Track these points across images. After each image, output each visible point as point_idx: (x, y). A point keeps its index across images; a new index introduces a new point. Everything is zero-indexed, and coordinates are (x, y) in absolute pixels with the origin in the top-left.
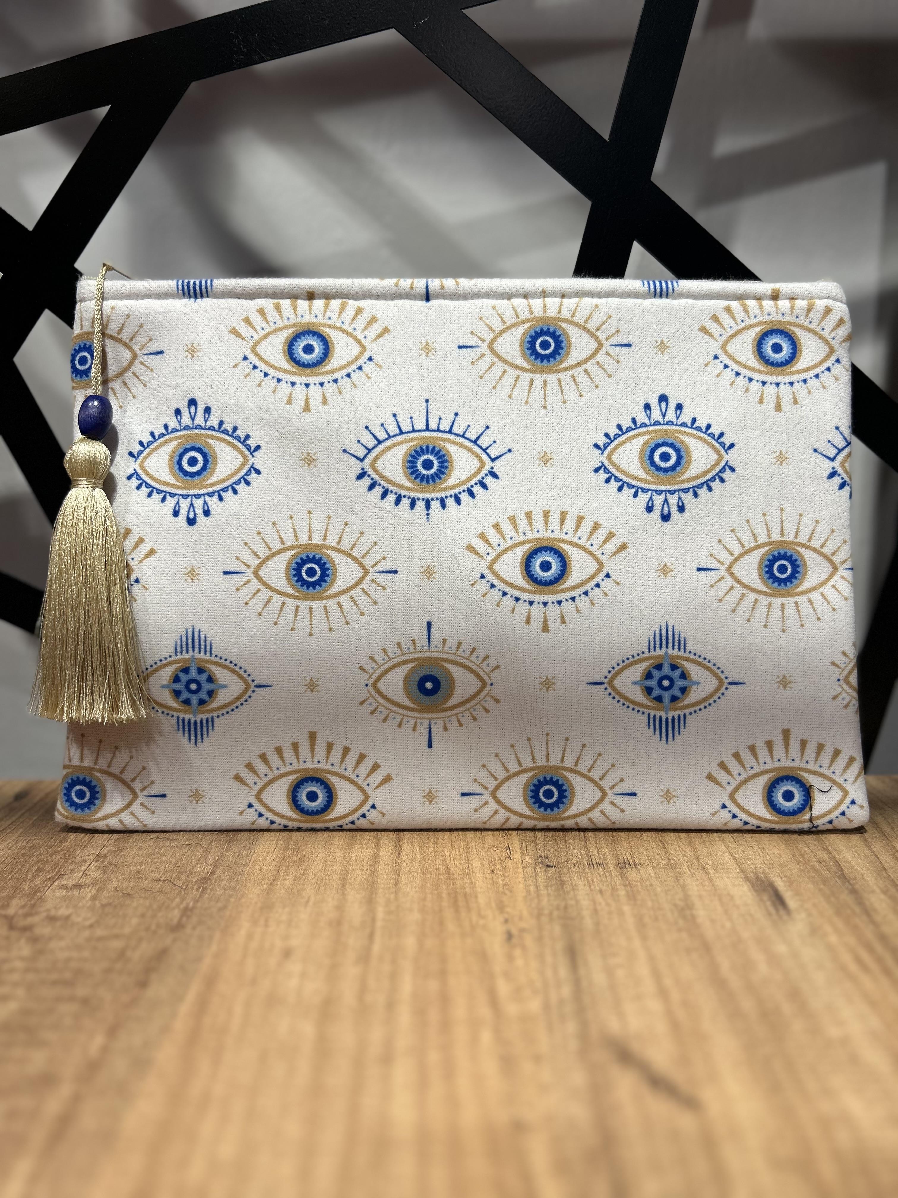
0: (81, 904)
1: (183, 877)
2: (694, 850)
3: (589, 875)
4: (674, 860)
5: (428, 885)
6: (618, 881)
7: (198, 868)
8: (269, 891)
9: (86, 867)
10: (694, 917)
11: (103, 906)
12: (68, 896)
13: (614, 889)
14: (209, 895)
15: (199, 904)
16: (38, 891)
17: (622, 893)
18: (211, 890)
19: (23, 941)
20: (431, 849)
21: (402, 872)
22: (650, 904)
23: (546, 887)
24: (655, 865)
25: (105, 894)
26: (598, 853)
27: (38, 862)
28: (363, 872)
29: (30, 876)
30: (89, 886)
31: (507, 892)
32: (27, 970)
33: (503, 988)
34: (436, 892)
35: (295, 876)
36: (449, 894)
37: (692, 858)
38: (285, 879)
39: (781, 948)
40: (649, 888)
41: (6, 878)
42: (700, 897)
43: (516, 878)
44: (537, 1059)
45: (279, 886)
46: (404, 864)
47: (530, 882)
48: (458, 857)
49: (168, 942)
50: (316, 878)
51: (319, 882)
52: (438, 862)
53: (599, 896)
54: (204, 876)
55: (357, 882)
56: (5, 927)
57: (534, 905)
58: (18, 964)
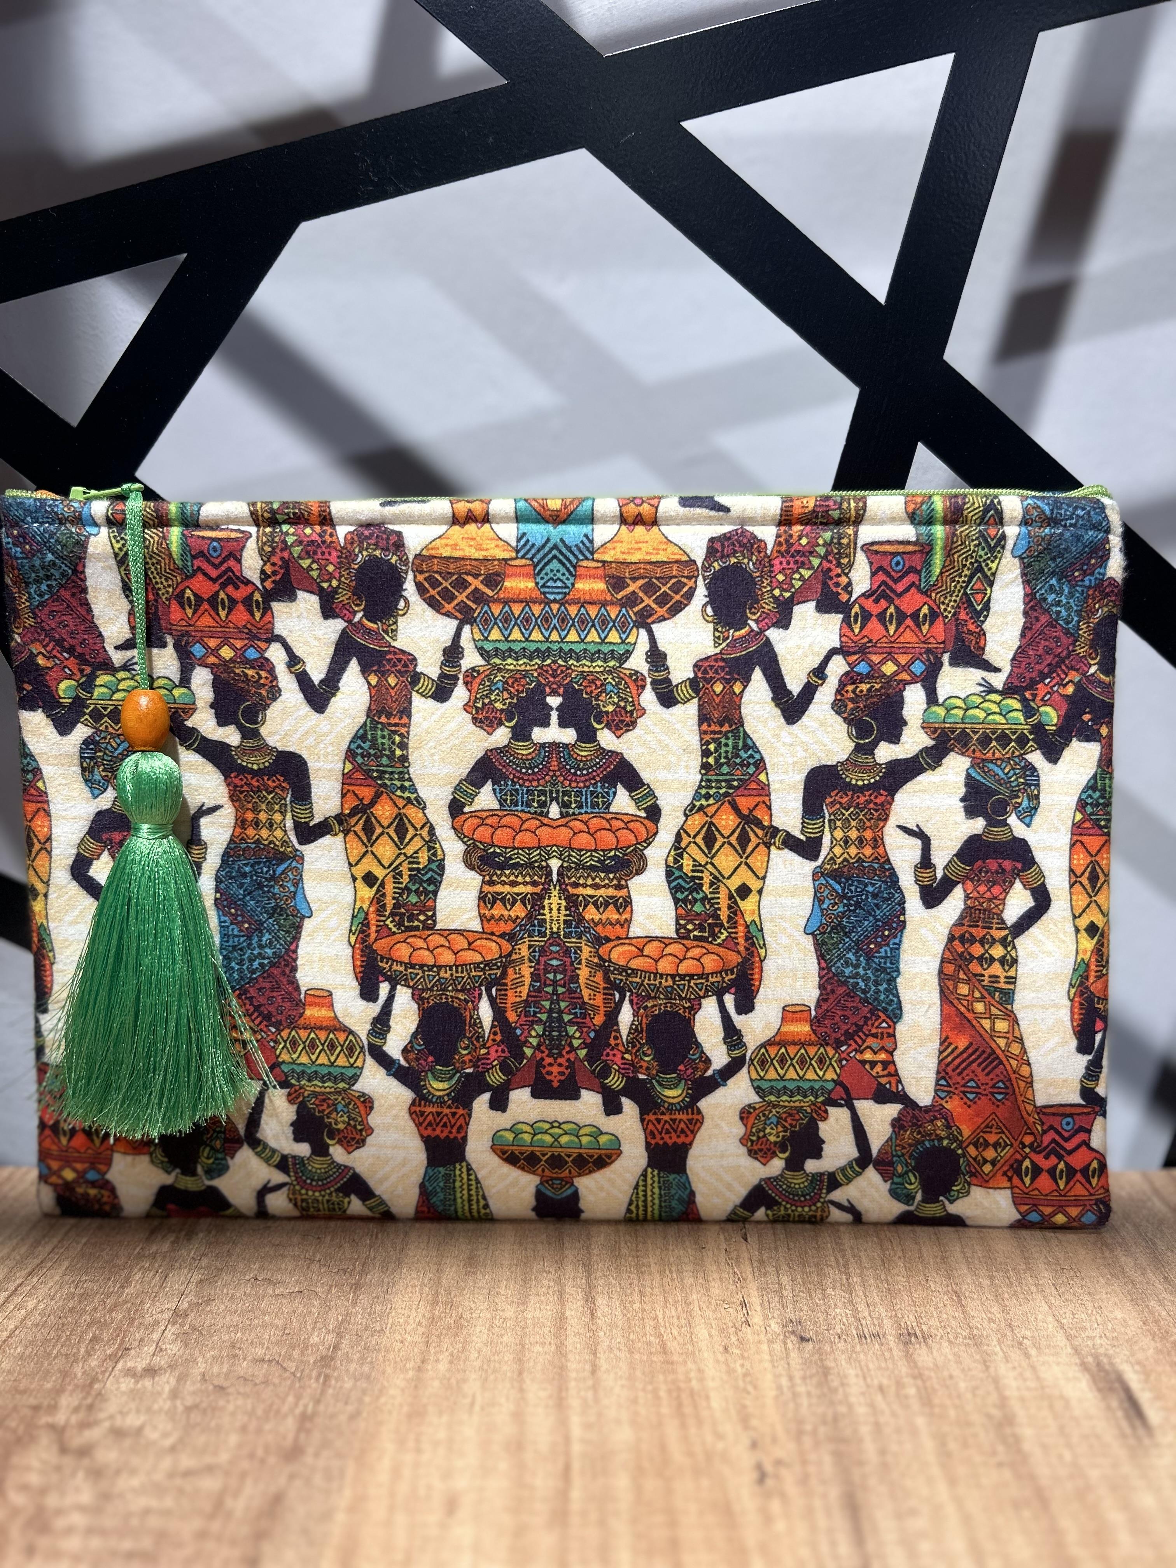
0: (156, 1407)
1: (296, 1354)
2: (1004, 1309)
3: (862, 1355)
4: (977, 1328)
5: (638, 1373)
6: (903, 1368)
7: (315, 1339)
8: (417, 1384)
9: (159, 1335)
10: (1017, 1441)
11: (189, 1409)
12: (138, 1390)
13: (899, 1385)
14: (334, 1388)
15: (321, 1408)
16: (94, 1380)
17: (912, 1391)
18: (337, 1380)
19: (80, 1476)
20: (636, 1306)
21: (600, 1349)
22: (952, 1413)
23: (804, 1378)
24: (951, 1336)
25: (189, 1387)
26: (870, 1315)
27: (93, 1323)
28: (546, 1349)
29: (82, 1350)
30: (166, 1371)
31: (750, 1388)
32: (89, 1531)
34: (650, 1387)
35: (452, 1354)
36: (669, 1391)
37: (1003, 1325)
38: (437, 1361)
39: (1147, 1501)
40: (948, 1382)
41: (49, 1354)
42: (1022, 1399)
43: (761, 1361)
45: (431, 1373)
46: (601, 1334)
47: (780, 1370)
48: (675, 1320)
49: (282, 1481)
50: (481, 1358)
51: (485, 1367)
52: (648, 1330)
53: (879, 1398)
54: (324, 1352)
55: (539, 1367)
56: (55, 1449)
57: (790, 1415)
58: (77, 1519)
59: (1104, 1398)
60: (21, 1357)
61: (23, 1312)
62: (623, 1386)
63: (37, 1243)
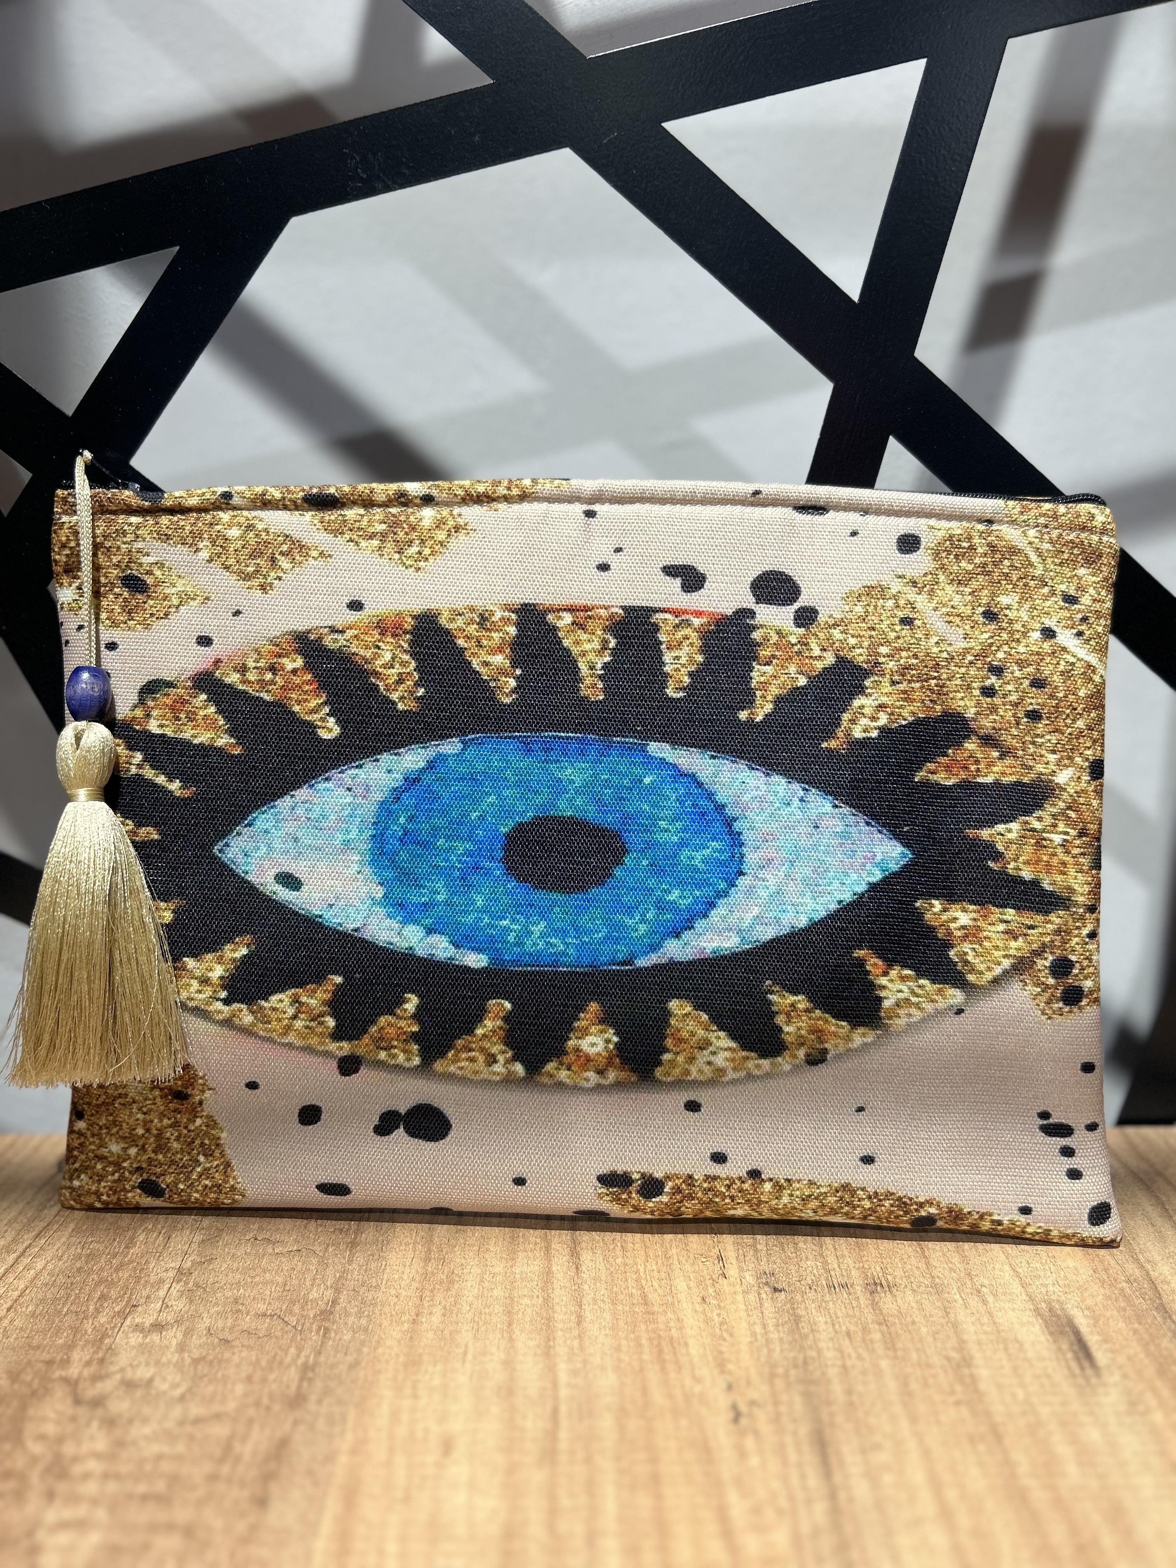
0: (164, 1360)
1: (296, 1309)
2: (965, 1259)
3: (831, 1303)
4: (938, 1277)
5: (621, 1324)
6: (869, 1315)
7: (314, 1295)
8: (412, 1335)
9: (165, 1293)
10: (974, 1381)
11: (196, 1362)
12: (147, 1344)
13: (865, 1330)
14: (334, 1341)
15: (322, 1359)
16: (104, 1335)
17: (877, 1336)
18: (336, 1334)
19: (95, 1424)
20: (619, 1261)
21: (585, 1301)
22: (914, 1356)
23: (777, 1326)
24: (914, 1286)
25: (195, 1341)
26: (839, 1267)
27: (100, 1283)
28: (533, 1302)
29: (91, 1308)
30: (172, 1327)
31: (726, 1335)
32: (106, 1476)
33: (737, 1507)
34: (632, 1336)
35: (445, 1308)
36: (650, 1340)
37: (962, 1275)
38: (431, 1313)
39: (1094, 1435)
40: (910, 1328)
41: (60, 1312)
42: (979, 1343)
43: (736, 1310)
45: (425, 1325)
46: (586, 1287)
47: (754, 1318)
48: (656, 1273)
49: (287, 1426)
50: (472, 1311)
51: (476, 1319)
52: (631, 1283)
53: (847, 1342)
54: (323, 1307)
55: (528, 1319)
56: (69, 1400)
57: (763, 1359)
58: (94, 1466)
59: (1055, 1341)
60: (33, 1315)
61: (32, 1272)
62: (606, 1335)
63: (42, 1207)
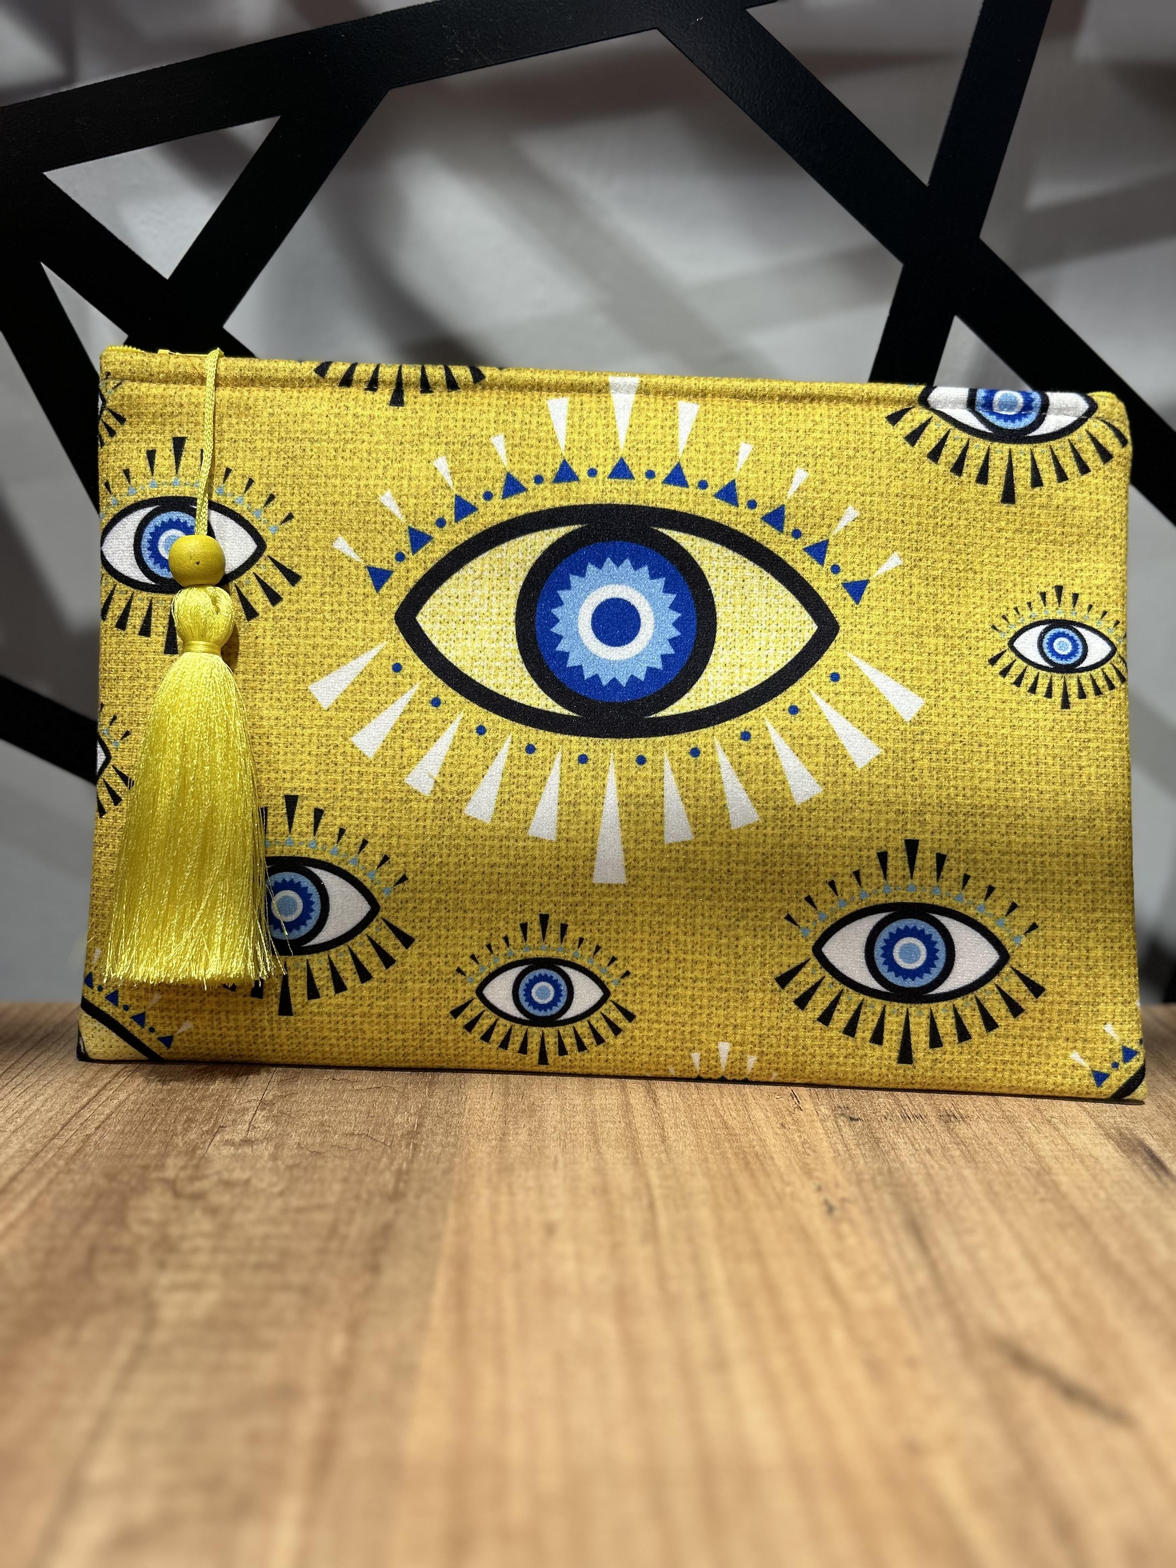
0: (259, 1165)
1: (383, 1130)
4: (1008, 1111)
5: (705, 1142)
6: (946, 1138)
7: (399, 1119)
8: (501, 1149)
9: (250, 1117)
10: (1056, 1185)
11: (290, 1168)
12: (239, 1154)
13: (944, 1148)
14: (424, 1153)
15: (415, 1166)
16: (196, 1148)
17: (958, 1153)
18: (426, 1147)
19: (198, 1214)
20: (695, 1096)
21: (666, 1125)
22: (995, 1166)
23: (858, 1145)
24: (986, 1117)
25: (287, 1152)
26: (911, 1103)
27: (185, 1109)
28: (617, 1125)
29: (179, 1128)
30: (262, 1141)
32: (215, 1250)
33: (842, 1275)
34: (717, 1151)
35: (530, 1129)
36: (736, 1154)
37: (1032, 1109)
38: (517, 1134)
40: (988, 1147)
41: (148, 1131)
42: (1056, 1158)
43: (816, 1134)
44: (912, 1363)
45: (512, 1142)
46: (666, 1115)
47: (835, 1139)
48: (733, 1106)
50: (557, 1132)
51: (562, 1138)
52: (710, 1113)
53: (928, 1156)
54: (410, 1129)
55: (612, 1138)
56: (169, 1195)
57: (849, 1169)
58: (201, 1242)
59: (1129, 1157)
60: (122, 1132)
61: (116, 1101)
62: (692, 1151)
